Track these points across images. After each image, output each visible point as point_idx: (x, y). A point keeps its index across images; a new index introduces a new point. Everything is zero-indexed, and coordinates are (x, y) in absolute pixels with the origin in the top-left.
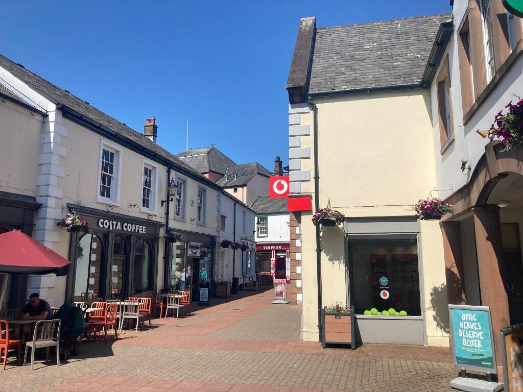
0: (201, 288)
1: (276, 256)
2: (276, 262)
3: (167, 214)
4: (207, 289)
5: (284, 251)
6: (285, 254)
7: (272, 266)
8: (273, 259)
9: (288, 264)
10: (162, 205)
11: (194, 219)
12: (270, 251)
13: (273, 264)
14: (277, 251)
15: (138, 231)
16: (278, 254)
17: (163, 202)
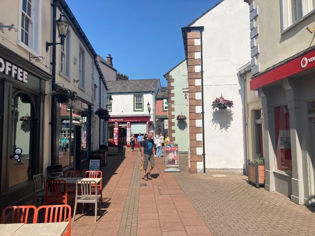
0: (91, 160)
1: (118, 126)
2: (118, 131)
3: (53, 63)
4: (99, 161)
5: (126, 123)
6: (126, 125)
7: (115, 134)
8: (116, 129)
9: (128, 132)
10: (47, 49)
11: (79, 80)
12: (114, 123)
13: (116, 133)
14: (119, 123)
15: (16, 75)
16: (120, 125)
17: (48, 45)
